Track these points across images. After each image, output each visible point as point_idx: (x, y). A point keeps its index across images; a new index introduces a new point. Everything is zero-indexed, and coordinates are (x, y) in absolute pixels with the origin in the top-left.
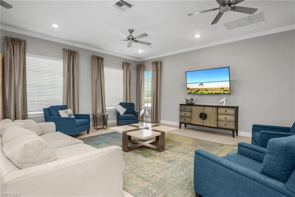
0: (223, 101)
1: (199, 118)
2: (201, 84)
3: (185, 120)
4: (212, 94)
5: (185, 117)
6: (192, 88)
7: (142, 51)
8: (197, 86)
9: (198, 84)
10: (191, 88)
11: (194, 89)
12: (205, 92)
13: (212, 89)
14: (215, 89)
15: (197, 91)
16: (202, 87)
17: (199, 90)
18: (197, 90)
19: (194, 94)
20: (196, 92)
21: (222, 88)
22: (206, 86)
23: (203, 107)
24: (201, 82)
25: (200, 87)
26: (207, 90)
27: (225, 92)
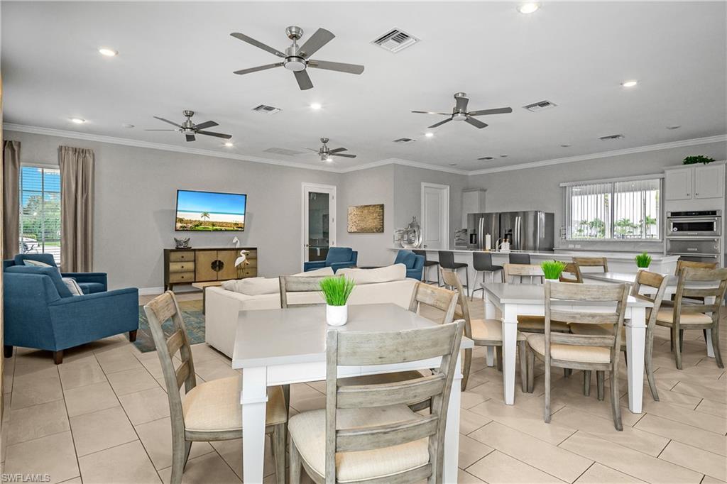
0: (236, 241)
1: (211, 269)
2: (206, 214)
3: (183, 277)
4: (221, 230)
5: (181, 272)
6: (189, 219)
7: (84, 120)
8: (197, 217)
9: (200, 214)
10: (186, 219)
11: (191, 222)
12: (211, 228)
13: (221, 224)
14: (227, 223)
15: (198, 226)
16: (207, 219)
17: (201, 224)
18: (197, 223)
19: (192, 230)
20: (196, 228)
21: (236, 224)
22: (214, 218)
23: (216, 252)
24: (206, 211)
25: (202, 219)
26: (213, 225)
27: (240, 229)
